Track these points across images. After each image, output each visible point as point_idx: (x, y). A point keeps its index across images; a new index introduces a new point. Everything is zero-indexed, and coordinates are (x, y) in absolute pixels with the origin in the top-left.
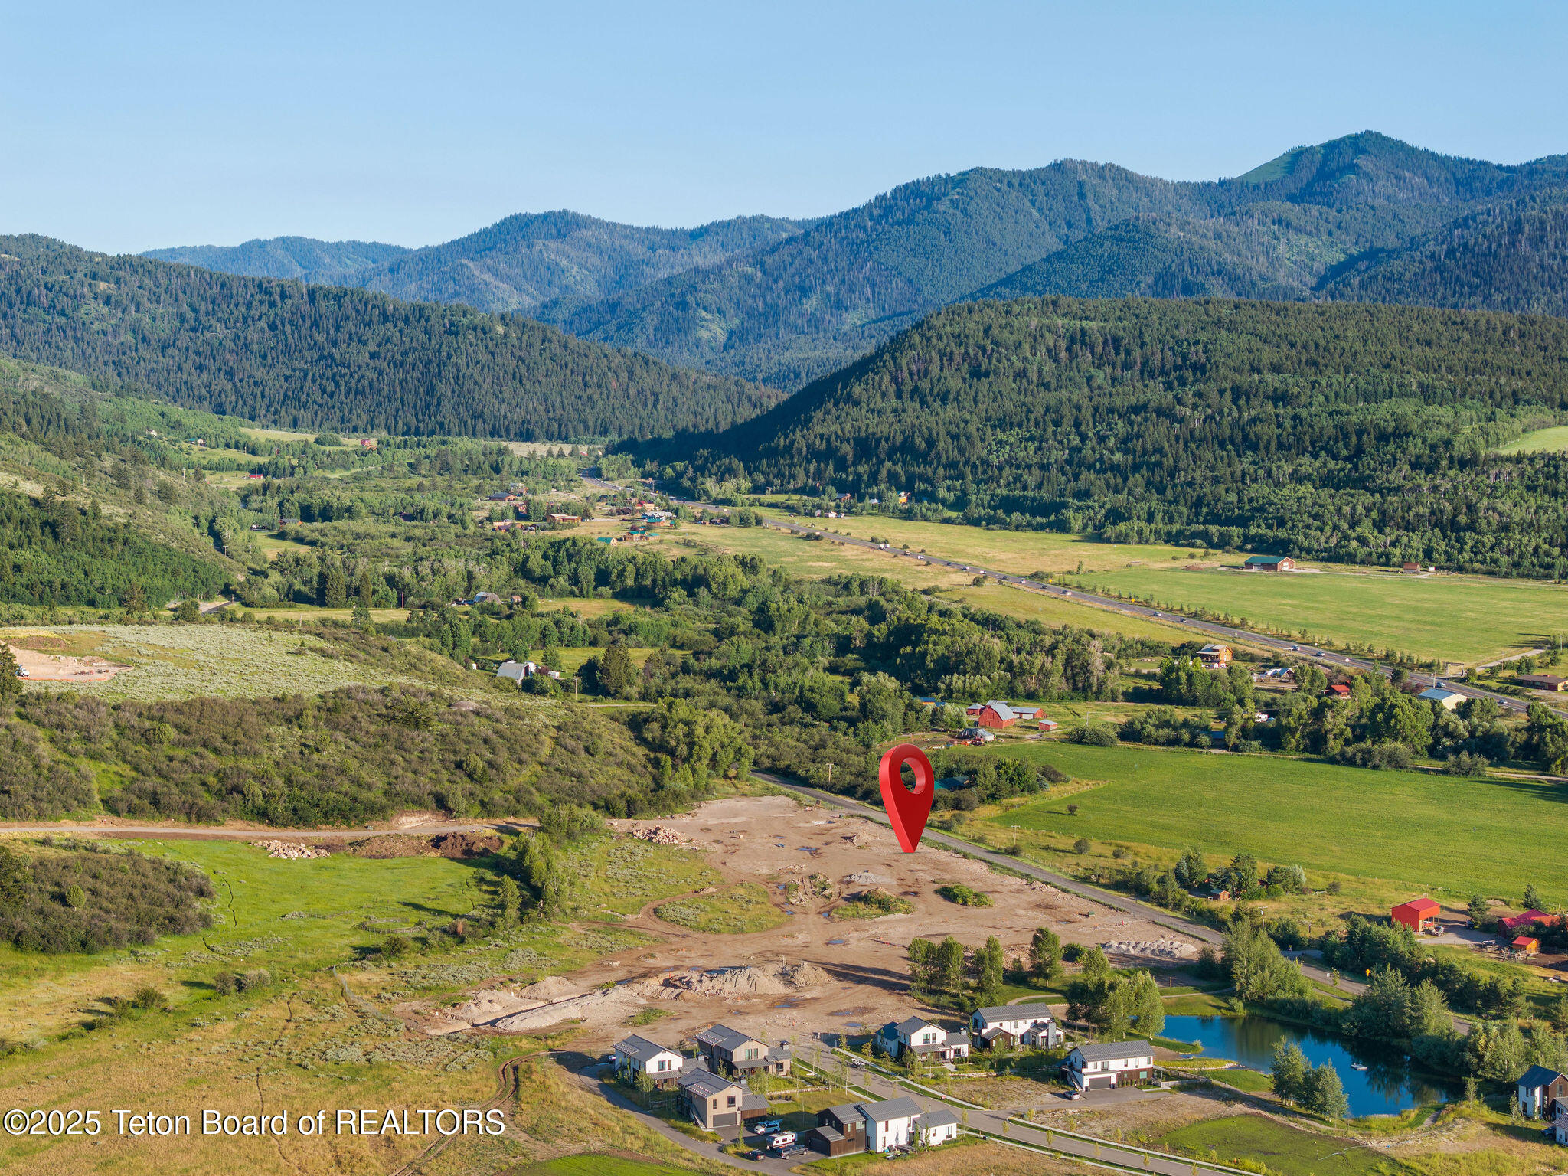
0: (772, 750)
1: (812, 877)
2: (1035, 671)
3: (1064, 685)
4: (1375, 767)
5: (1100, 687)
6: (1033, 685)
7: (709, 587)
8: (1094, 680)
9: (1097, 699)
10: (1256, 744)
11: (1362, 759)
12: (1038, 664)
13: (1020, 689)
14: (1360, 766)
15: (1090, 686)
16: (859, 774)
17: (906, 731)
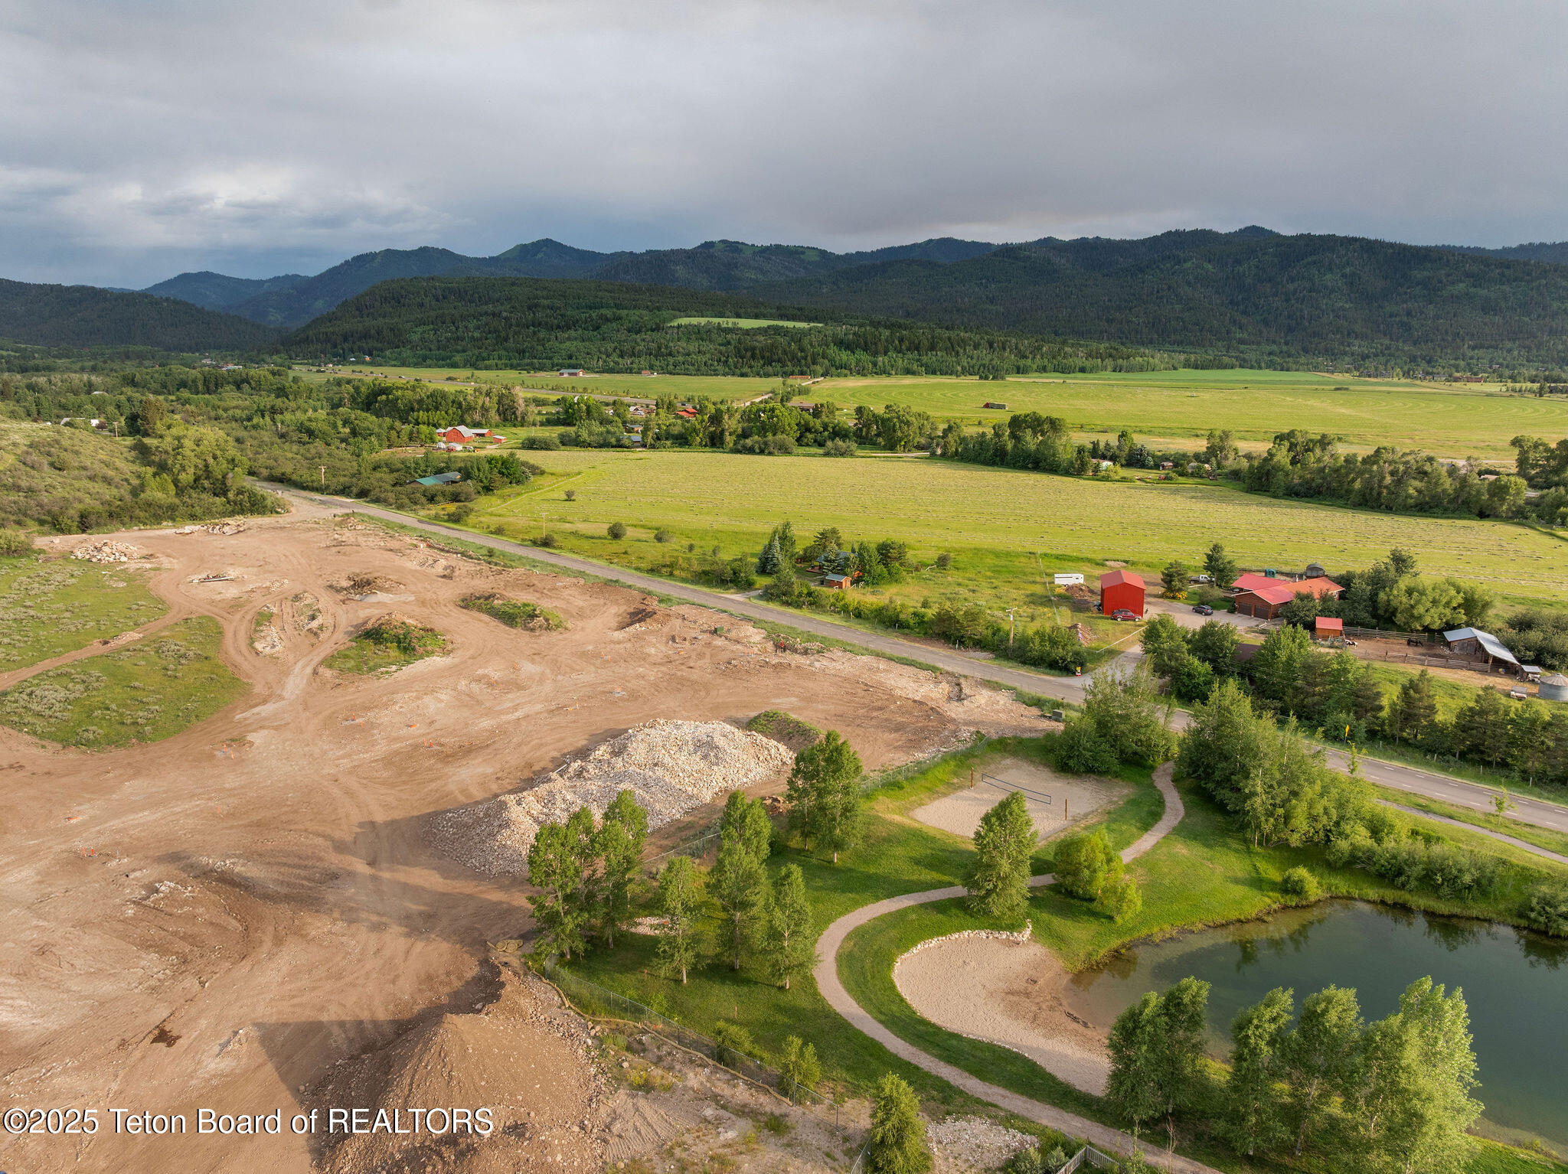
0: (271, 463)
1: (297, 598)
2: (478, 407)
3: (497, 417)
4: (770, 454)
5: (523, 418)
6: (477, 417)
7: (249, 383)
8: (518, 413)
9: (522, 426)
10: (668, 443)
11: (760, 448)
12: (480, 403)
13: (468, 420)
14: (759, 454)
15: (516, 418)
16: (353, 476)
17: (389, 447)
